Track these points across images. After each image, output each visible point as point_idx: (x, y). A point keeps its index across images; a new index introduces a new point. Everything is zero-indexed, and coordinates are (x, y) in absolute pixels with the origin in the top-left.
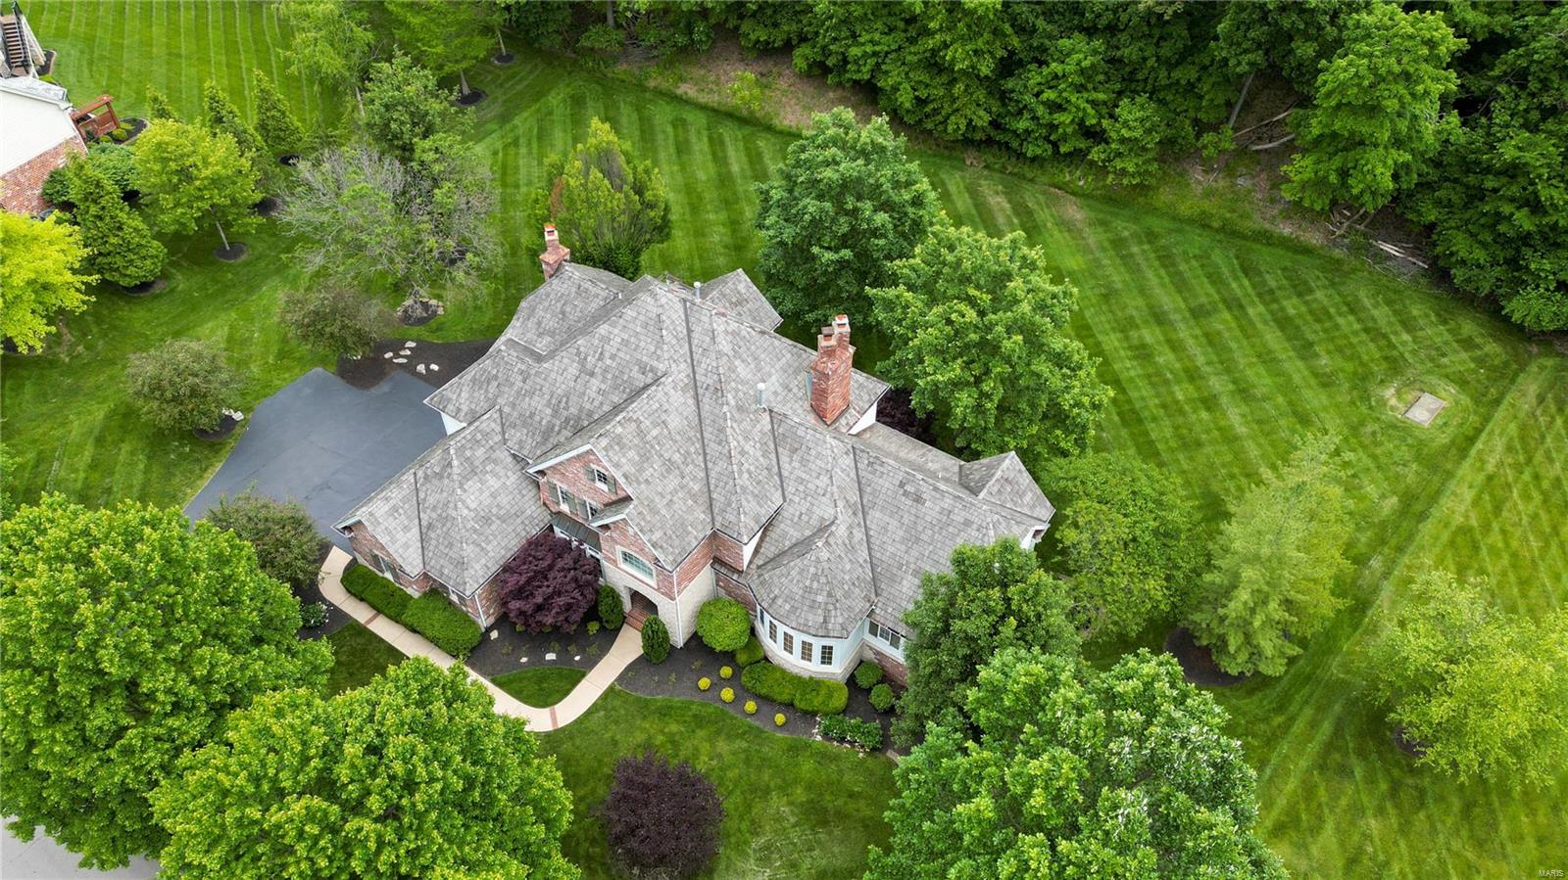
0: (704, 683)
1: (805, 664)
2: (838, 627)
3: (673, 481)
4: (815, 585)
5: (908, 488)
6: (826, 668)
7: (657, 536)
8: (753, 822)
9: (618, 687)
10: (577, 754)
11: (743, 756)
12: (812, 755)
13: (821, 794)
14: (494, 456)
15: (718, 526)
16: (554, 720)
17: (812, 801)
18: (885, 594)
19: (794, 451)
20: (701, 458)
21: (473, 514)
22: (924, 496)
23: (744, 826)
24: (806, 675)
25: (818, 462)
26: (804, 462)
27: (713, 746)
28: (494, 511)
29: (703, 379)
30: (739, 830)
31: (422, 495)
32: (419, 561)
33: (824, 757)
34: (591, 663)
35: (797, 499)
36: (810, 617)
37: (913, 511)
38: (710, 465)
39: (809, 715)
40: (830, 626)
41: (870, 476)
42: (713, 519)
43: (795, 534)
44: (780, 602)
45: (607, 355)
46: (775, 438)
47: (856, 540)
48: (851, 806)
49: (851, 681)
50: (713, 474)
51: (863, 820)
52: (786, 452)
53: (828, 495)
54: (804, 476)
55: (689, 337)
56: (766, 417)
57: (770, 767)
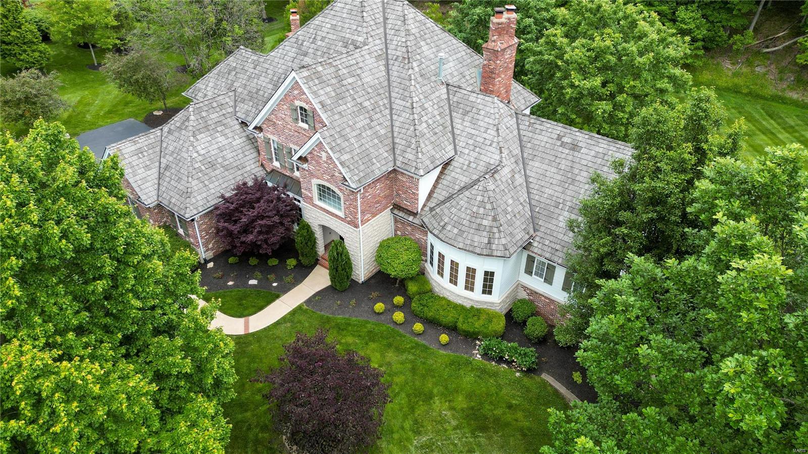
0: (379, 307)
1: (468, 294)
2: (501, 248)
3: (362, 121)
4: (481, 211)
5: (565, 140)
6: (486, 298)
7: (345, 157)
8: (416, 422)
9: (305, 307)
10: (262, 354)
11: (409, 366)
12: (472, 370)
13: (481, 404)
14: (225, 122)
15: (398, 164)
16: (247, 326)
17: (472, 408)
18: (542, 229)
19: (466, 113)
20: (388, 111)
21: (200, 158)
22: (580, 144)
23: (407, 425)
24: (468, 305)
25: (487, 120)
26: (474, 122)
27: (383, 356)
28: (220, 160)
29: (394, 52)
30: (402, 428)
31: (164, 145)
32: (154, 193)
33: (483, 372)
34: (285, 289)
35: (467, 151)
36: (476, 238)
37: (570, 158)
38: (395, 117)
39: (471, 337)
40: (494, 247)
41: (530, 135)
42: (395, 160)
43: (464, 179)
44: (449, 227)
45: (319, 38)
46: (450, 106)
47: (517, 183)
48: (509, 417)
49: (509, 315)
50: (397, 124)
51: (521, 429)
52: (459, 116)
53: (494, 145)
54: (473, 132)
55: (385, 23)
56: (444, 90)
57: (434, 377)
